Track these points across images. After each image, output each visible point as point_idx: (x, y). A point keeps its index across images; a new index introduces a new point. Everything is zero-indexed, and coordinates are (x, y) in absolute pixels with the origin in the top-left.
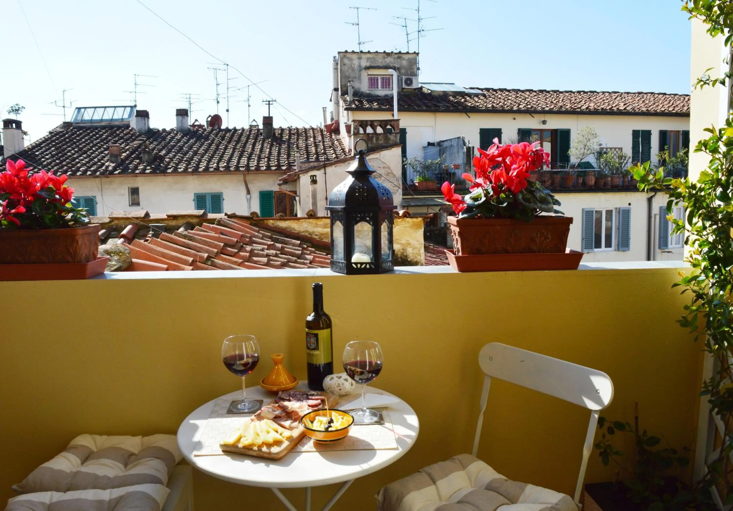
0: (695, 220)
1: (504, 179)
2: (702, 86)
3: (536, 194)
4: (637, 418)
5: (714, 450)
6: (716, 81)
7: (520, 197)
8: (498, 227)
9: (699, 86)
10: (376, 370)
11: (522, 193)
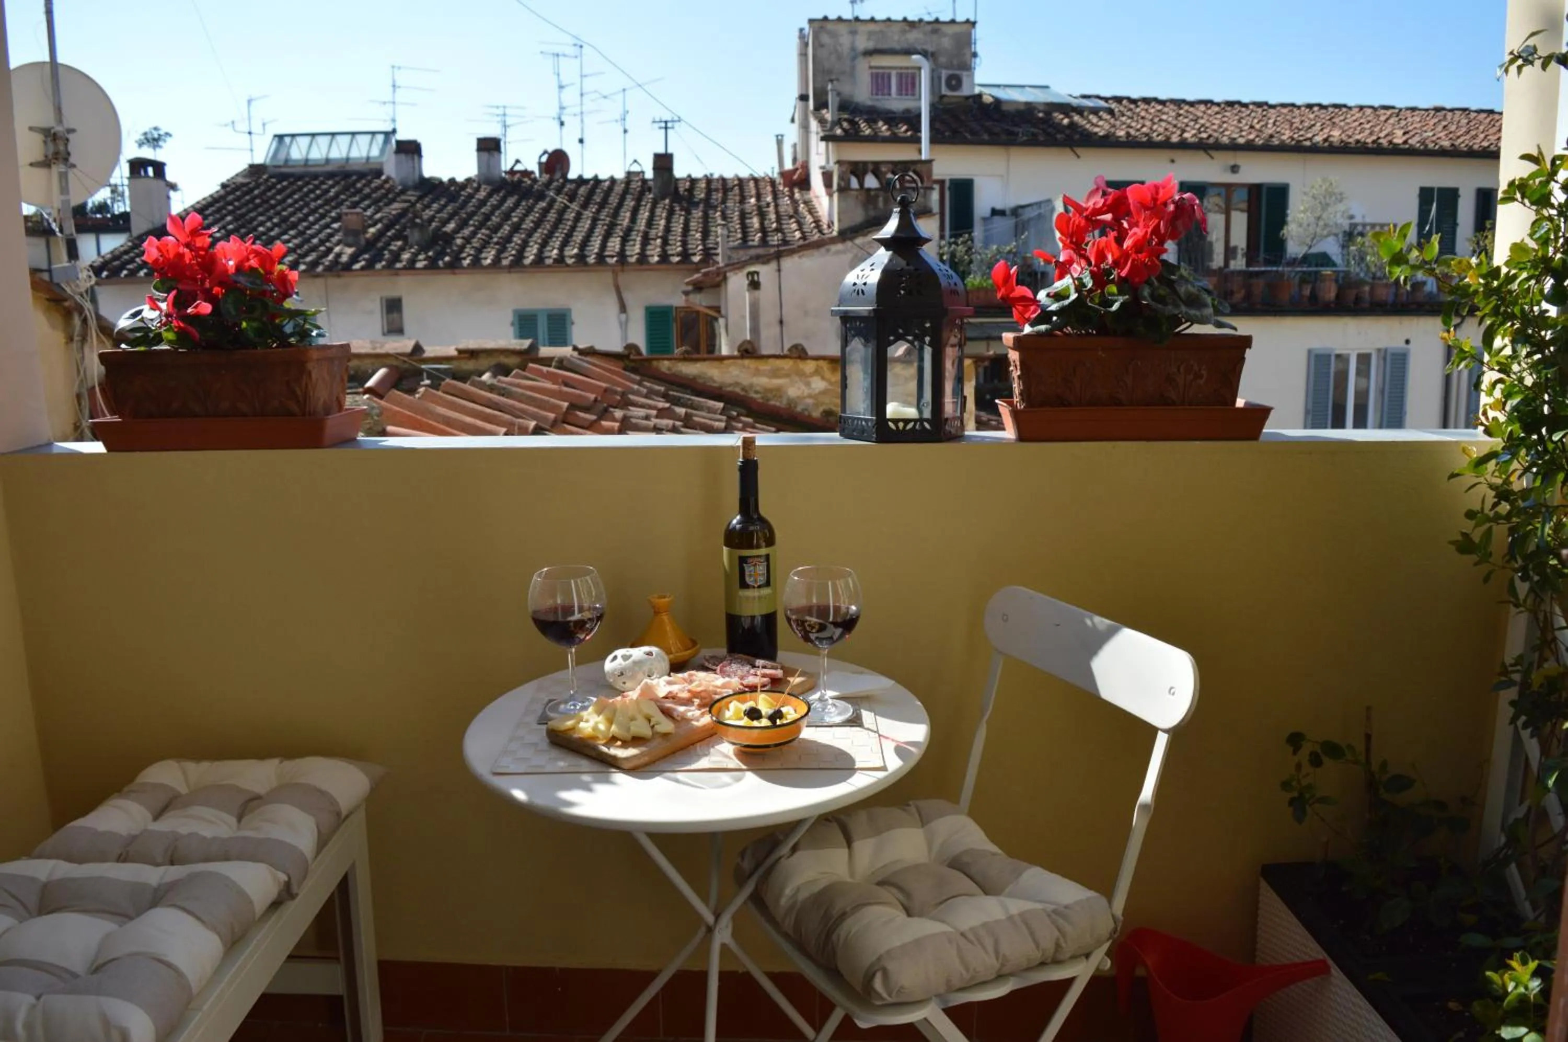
1: (1113, 256)
2: (1520, 68)
3: (1178, 288)
4: (1368, 737)
5: (1521, 802)
6: (1548, 58)
7: (1146, 292)
8: (1100, 353)
9: (1513, 69)
10: (848, 624)
11: (1151, 284)
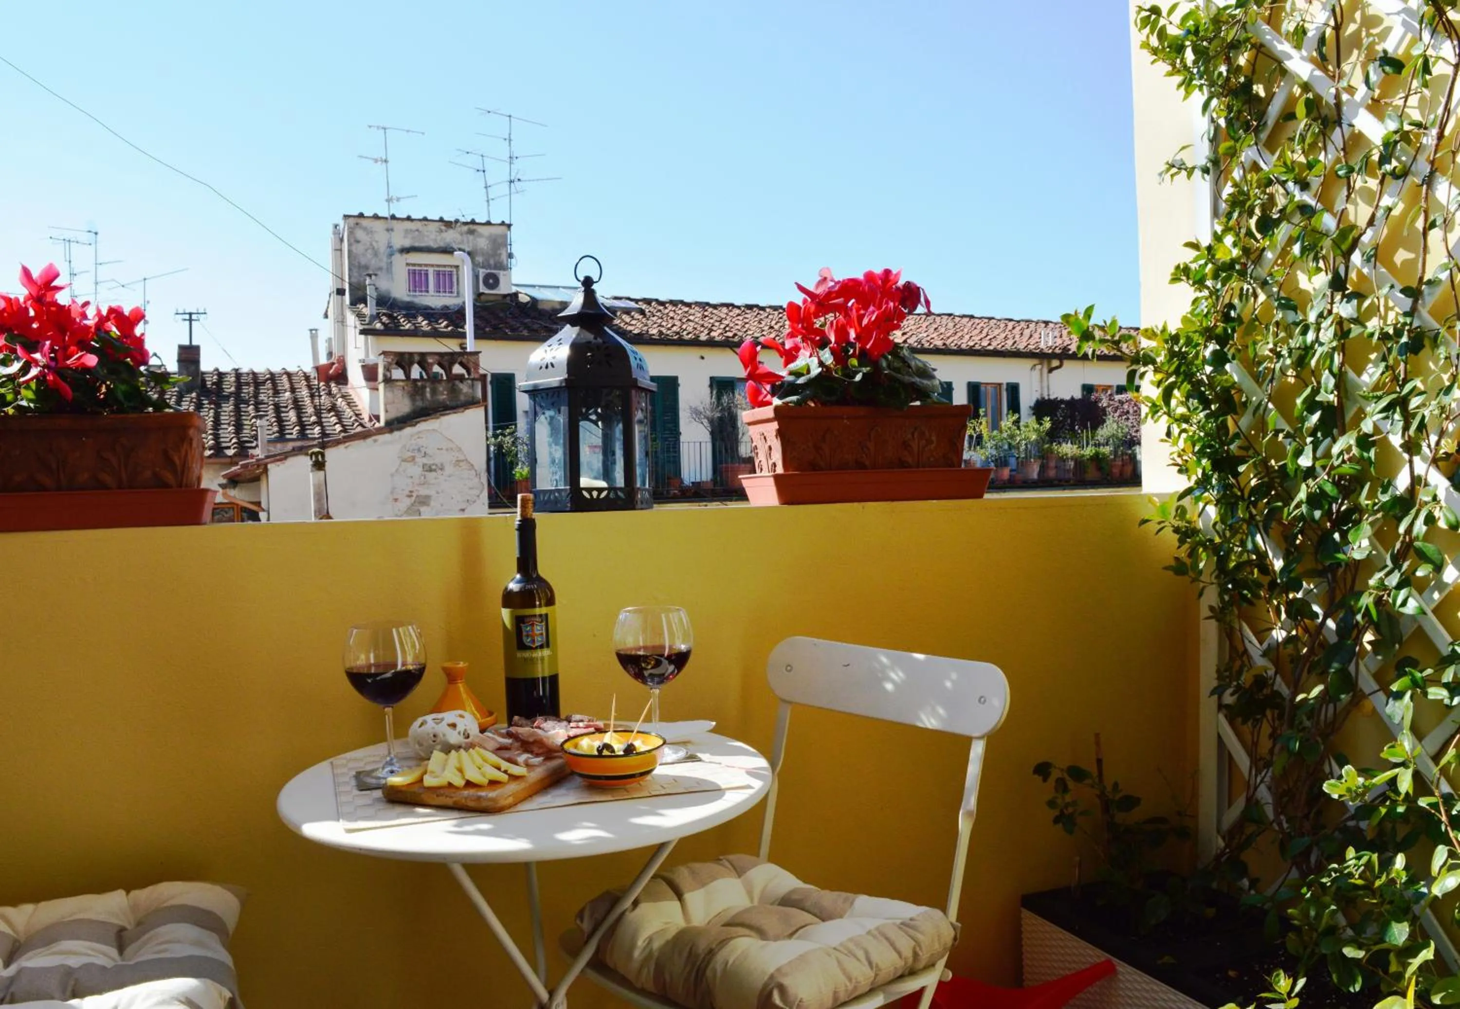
0: (1175, 400)
2: (1172, 176)
3: (909, 361)
4: (1099, 761)
5: (1230, 805)
6: (1194, 168)
7: (884, 364)
8: (845, 421)
9: (1168, 175)
11: (886, 359)
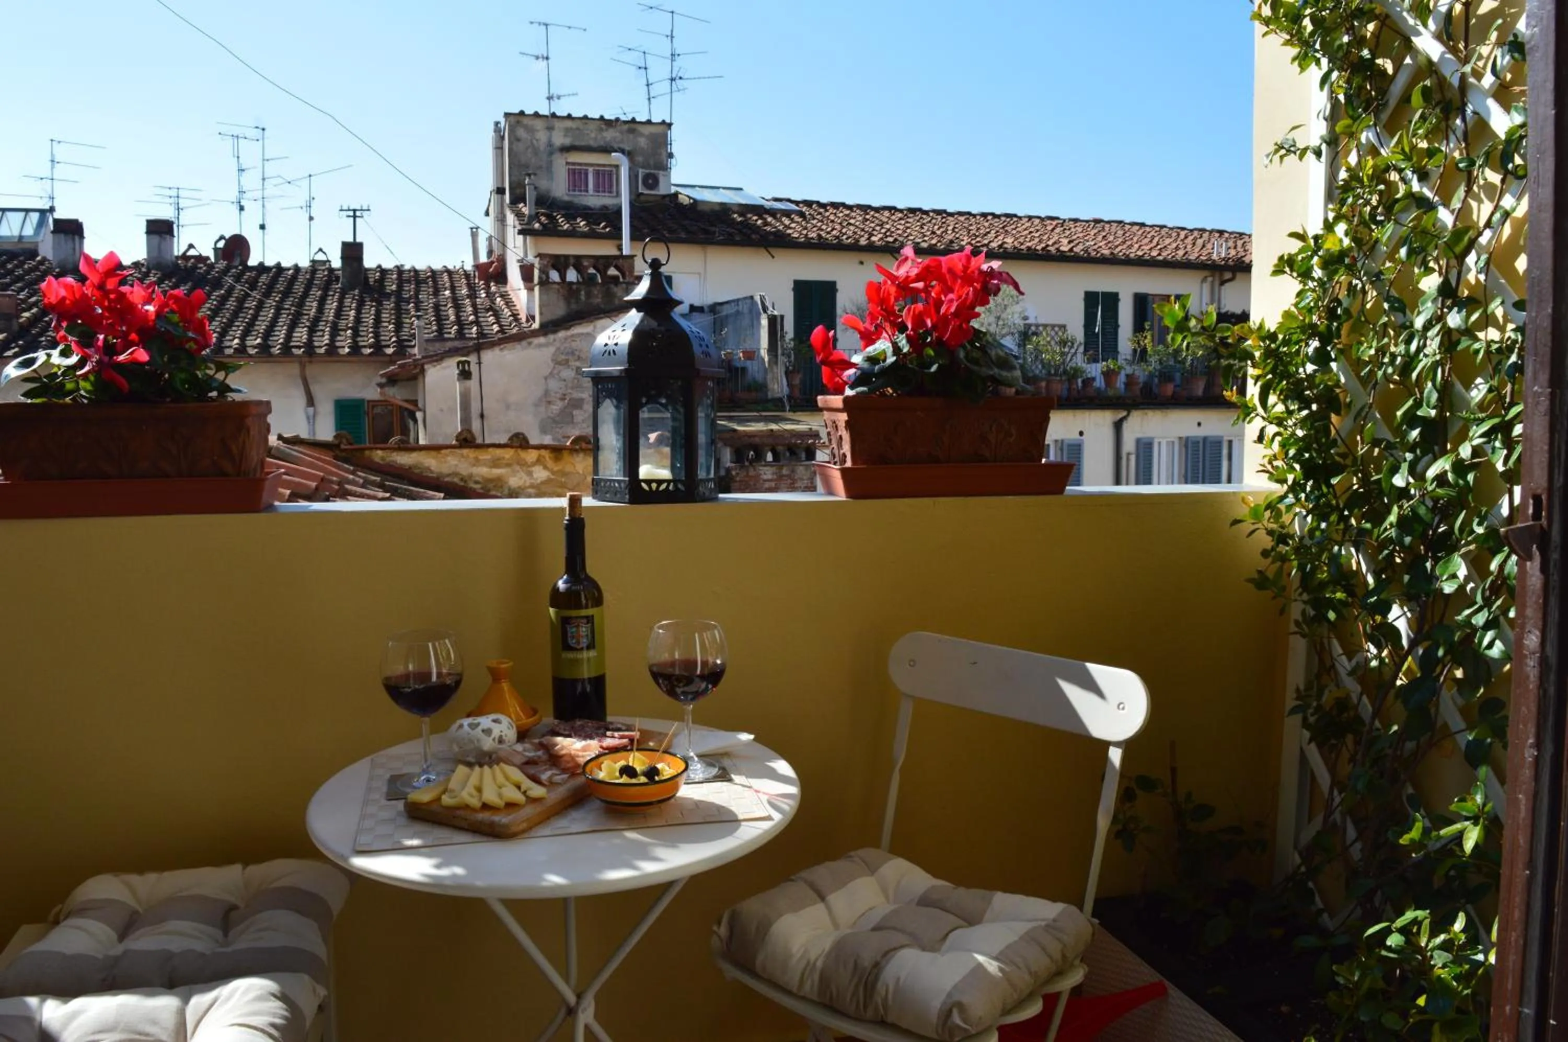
0: (1272, 399)
1: (932, 321)
2: (1282, 157)
3: (989, 351)
4: (1173, 770)
5: (1310, 820)
6: (1305, 150)
7: (962, 354)
8: (919, 413)
9: (1277, 158)
10: (714, 676)
11: (964, 347)
